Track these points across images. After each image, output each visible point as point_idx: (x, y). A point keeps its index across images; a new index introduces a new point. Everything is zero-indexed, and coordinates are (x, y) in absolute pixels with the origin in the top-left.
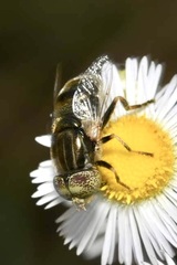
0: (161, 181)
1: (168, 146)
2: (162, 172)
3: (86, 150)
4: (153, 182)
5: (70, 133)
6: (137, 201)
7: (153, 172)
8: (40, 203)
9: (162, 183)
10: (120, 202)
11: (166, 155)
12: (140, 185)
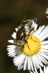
0: (38, 50)
1: (39, 42)
2: (38, 48)
3: (24, 36)
4: (36, 51)
5: (22, 31)
6: (32, 55)
7: (36, 48)
8: (9, 56)
9: (38, 51)
10: (28, 55)
11: (39, 44)
12: (33, 51)
